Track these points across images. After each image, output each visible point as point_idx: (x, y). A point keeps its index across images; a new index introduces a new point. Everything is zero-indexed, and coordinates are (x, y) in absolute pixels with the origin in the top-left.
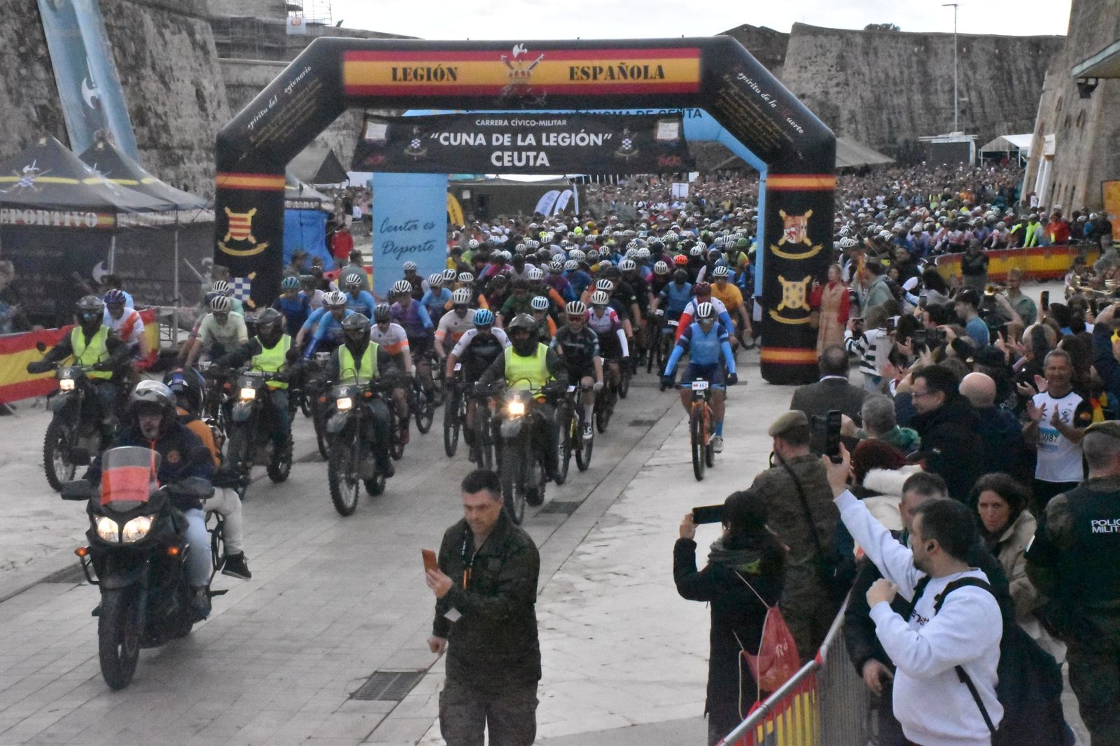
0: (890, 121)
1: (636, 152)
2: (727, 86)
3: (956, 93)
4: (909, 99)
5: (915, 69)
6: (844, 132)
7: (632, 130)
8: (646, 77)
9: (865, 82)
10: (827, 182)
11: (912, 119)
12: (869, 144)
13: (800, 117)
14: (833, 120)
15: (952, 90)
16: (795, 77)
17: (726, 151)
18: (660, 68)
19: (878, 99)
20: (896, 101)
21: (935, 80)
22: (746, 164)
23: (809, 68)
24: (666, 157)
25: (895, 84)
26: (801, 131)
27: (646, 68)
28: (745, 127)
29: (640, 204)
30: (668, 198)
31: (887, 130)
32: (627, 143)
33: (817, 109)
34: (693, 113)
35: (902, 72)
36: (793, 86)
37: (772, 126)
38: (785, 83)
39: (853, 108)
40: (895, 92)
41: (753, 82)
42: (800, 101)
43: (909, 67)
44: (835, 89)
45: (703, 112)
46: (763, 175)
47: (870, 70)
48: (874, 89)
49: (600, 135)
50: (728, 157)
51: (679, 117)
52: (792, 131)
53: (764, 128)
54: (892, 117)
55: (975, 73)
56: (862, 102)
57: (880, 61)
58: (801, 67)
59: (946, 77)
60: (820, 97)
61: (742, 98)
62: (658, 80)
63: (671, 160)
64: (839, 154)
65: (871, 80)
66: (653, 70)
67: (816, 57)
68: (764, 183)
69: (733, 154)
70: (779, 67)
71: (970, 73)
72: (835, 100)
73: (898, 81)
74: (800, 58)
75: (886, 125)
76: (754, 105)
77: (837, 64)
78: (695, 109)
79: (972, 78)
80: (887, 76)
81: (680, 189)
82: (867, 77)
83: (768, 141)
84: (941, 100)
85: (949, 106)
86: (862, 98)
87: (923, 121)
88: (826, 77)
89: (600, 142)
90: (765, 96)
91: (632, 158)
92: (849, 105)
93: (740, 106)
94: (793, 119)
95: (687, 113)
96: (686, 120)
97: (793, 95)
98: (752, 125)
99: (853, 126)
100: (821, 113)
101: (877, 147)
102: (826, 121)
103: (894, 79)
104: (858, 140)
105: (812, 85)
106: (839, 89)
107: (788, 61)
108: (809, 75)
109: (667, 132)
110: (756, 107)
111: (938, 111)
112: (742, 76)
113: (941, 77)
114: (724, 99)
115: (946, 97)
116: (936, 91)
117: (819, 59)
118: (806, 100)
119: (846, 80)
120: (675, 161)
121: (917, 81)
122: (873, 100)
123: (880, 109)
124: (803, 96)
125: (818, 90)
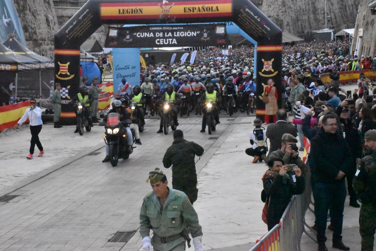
0: (302, 25)
1: (208, 38)
2: (242, 14)
3: (326, 14)
4: (309, 17)
5: (311, 5)
6: (285, 30)
7: (207, 30)
8: (212, 11)
9: (292, 11)
10: (279, 48)
11: (310, 24)
12: (294, 34)
13: (269, 24)
14: (281, 25)
15: (324, 13)
16: (267, 10)
17: (242, 37)
18: (217, 7)
19: (297, 17)
20: (304, 18)
21: (318, 9)
22: (249, 42)
23: (272, 6)
24: (220, 40)
25: (303, 11)
26: (269, 30)
27: (212, 7)
28: (249, 28)
29: (211, 58)
30: (221, 55)
31: (301, 28)
32: (205, 35)
33: (275, 21)
34: (230, 24)
35: (306, 7)
36: (266, 13)
37: (258, 28)
38: (263, 12)
39: (288, 21)
40: (304, 14)
41: (251, 12)
42: (268, 19)
43: (309, 5)
44: (281, 14)
45: (233, 23)
46: (256, 46)
47: (294, 6)
48: (296, 13)
49: (195, 32)
50: (243, 40)
51: (225, 25)
52: (266, 30)
53: (255, 28)
54: (303, 23)
55: (333, 6)
56: (291, 18)
57: (298, 3)
58: (269, 6)
59: (322, 8)
60: (276, 17)
61: (247, 18)
62: (217, 12)
63: (222, 41)
64: (283, 38)
65: (295, 10)
66: (214, 8)
67: (274, 2)
68: (256, 49)
69: (244, 38)
70: (261, 6)
71: (331, 7)
72: (281, 17)
73: (304, 10)
74: (268, 2)
75: (300, 26)
76: (252, 20)
77: (282, 4)
78: (230, 22)
79: (332, 8)
80: (301, 8)
81: (225, 52)
82: (293, 9)
83: (257, 33)
84: (320, 17)
85: (323, 19)
86: (291, 17)
87: (314, 24)
88: (278, 9)
89: (195, 35)
90: (256, 17)
91: (207, 41)
92: (286, 20)
93: (247, 21)
94: (266, 25)
95: (227, 24)
96: (227, 26)
97: (266, 16)
98: (251, 28)
99: (288, 27)
100: (276, 23)
101: (297, 35)
102: (278, 25)
103: (303, 9)
104: (290, 32)
105: (273, 12)
106: (283, 14)
107: (264, 4)
108: (272, 9)
109: (220, 30)
110: (253, 21)
111: (319, 21)
112: (247, 10)
113: (320, 8)
114: (240, 18)
115: (322, 16)
116: (319, 13)
117: (275, 2)
118: (271, 18)
119: (286, 10)
120: (223, 41)
121: (311, 10)
122: (295, 18)
123: (298, 20)
124: (270, 17)
125: (275, 14)
